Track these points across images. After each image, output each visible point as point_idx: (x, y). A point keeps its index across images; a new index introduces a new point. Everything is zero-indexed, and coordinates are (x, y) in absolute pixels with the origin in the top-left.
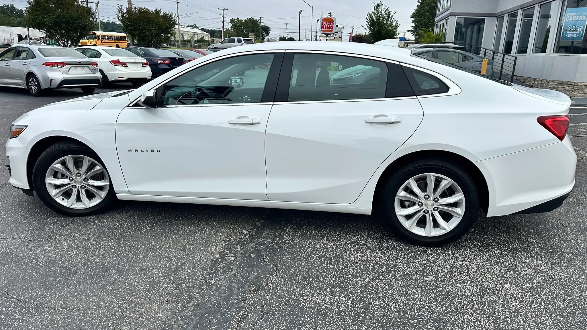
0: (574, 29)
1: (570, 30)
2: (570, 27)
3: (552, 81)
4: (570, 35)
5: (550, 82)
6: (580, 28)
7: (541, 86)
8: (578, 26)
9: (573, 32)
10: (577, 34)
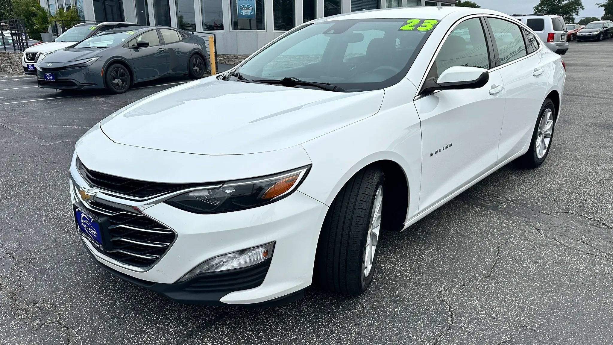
0: (247, 8)
1: (243, 9)
2: (243, 6)
3: (240, 55)
4: (244, 13)
5: (239, 57)
6: (251, 7)
7: (229, 61)
8: (249, 6)
9: (247, 11)
10: (250, 13)
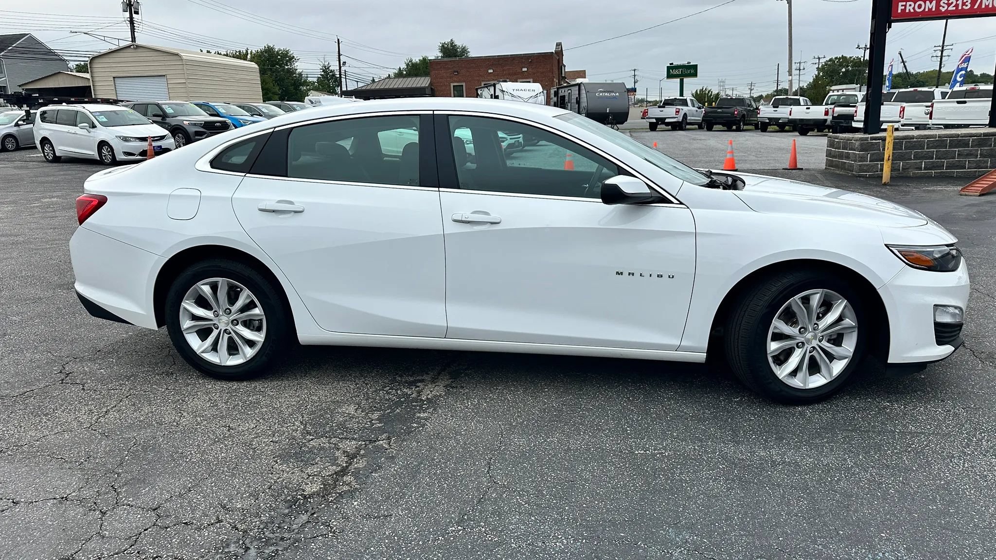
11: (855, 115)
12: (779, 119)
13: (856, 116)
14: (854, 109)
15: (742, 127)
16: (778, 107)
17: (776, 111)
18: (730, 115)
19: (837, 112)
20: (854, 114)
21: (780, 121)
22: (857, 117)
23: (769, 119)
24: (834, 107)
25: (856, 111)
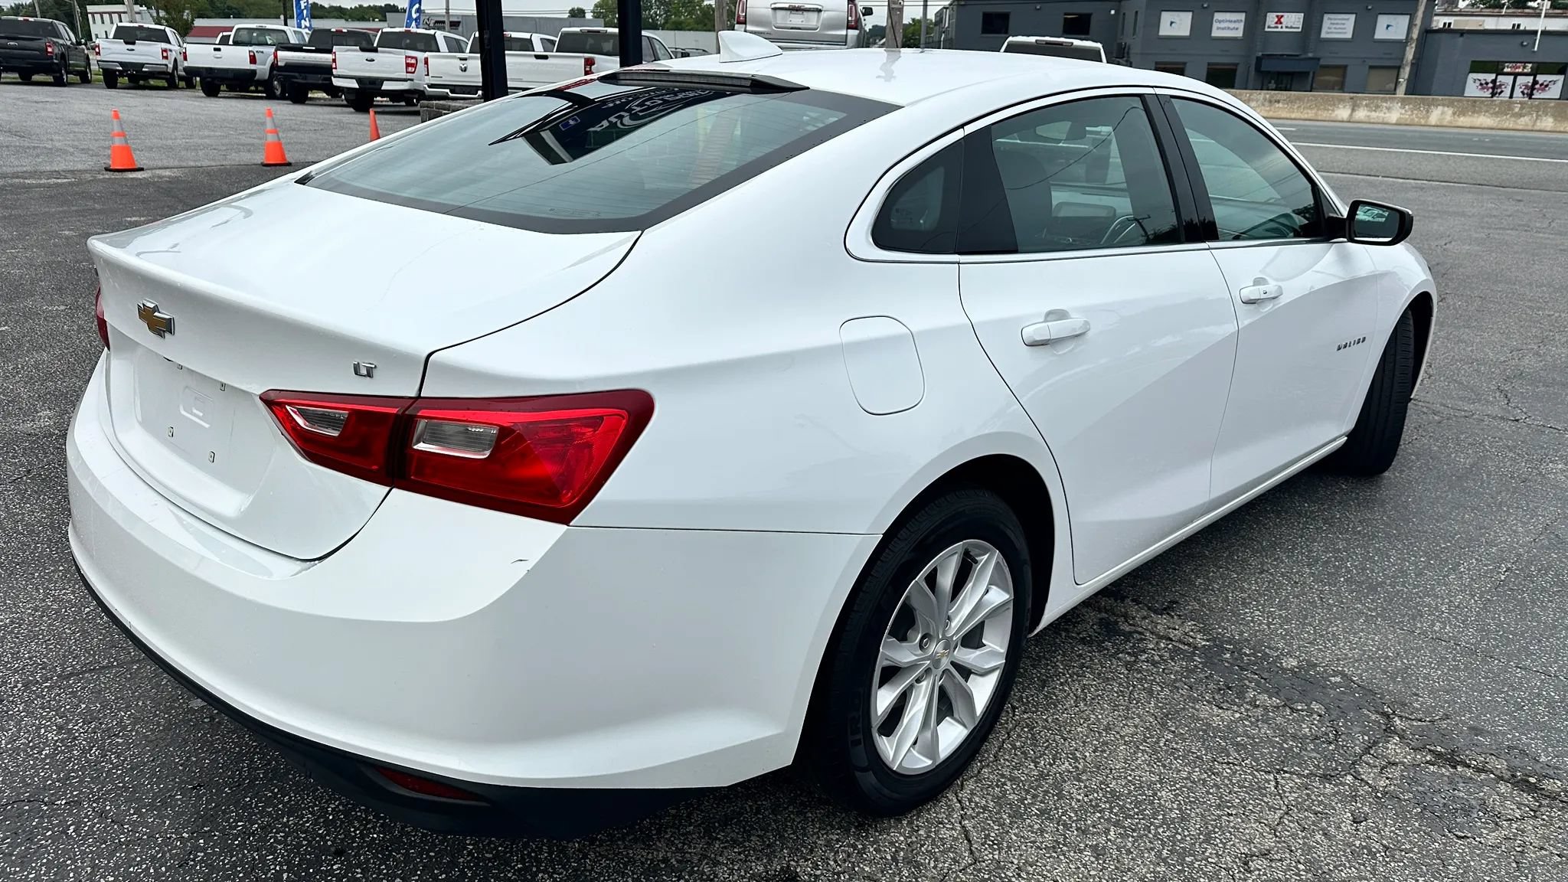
11: (334, 66)
12: (142, 65)
13: (336, 68)
14: (330, 57)
15: (65, 77)
16: (134, 43)
17: (133, 50)
18: (38, 53)
19: (282, 60)
20: (331, 66)
21: (144, 69)
22: (338, 70)
23: (121, 64)
24: (276, 51)
25: (334, 61)
